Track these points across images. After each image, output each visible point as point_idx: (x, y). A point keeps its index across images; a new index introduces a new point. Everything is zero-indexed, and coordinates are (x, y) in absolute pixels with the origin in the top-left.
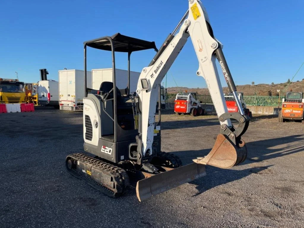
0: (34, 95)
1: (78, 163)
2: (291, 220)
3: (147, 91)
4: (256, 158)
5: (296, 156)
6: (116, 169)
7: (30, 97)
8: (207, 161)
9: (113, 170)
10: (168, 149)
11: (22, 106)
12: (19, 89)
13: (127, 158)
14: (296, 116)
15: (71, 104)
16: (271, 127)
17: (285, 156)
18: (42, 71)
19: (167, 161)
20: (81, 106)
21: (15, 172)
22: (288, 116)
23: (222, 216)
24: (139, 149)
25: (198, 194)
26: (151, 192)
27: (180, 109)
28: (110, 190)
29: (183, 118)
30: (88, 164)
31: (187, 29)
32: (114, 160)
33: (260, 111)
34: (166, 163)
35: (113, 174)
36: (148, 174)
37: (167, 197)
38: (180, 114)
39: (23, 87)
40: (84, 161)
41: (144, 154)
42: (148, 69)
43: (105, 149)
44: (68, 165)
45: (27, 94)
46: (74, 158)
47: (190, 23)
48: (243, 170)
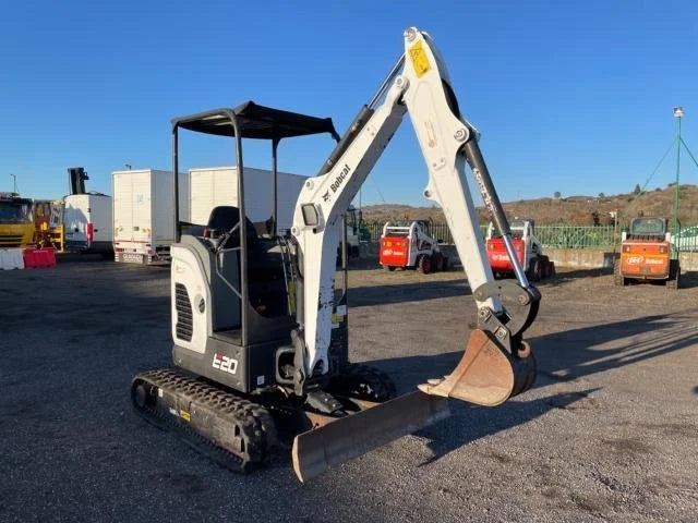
0: (55, 228)
1: (161, 392)
2: (636, 515)
3: (315, 231)
4: (562, 373)
5: (652, 366)
6: (246, 407)
7: (46, 233)
8: (449, 389)
9: (241, 410)
10: (364, 354)
11: (28, 256)
12: (19, 215)
13: (271, 380)
14: (653, 271)
15: (142, 250)
16: (597, 298)
17: (627, 367)
18: (73, 172)
19: (362, 385)
20: (163, 252)
21: (14, 415)
22: (634, 272)
23: (485, 511)
24: (298, 361)
25: (431, 460)
26: (327, 458)
27: (391, 257)
28: (234, 455)
29: (399, 278)
30: (183, 395)
31: (401, 96)
32: (241, 385)
33: (574, 259)
34: (360, 389)
35: (239, 419)
36: (320, 417)
37: (361, 468)
38: (392, 269)
39: (28, 211)
40: (173, 389)
41: (310, 372)
42: (317, 181)
43: (222, 360)
44: (137, 398)
45: (38, 227)
46: (150, 381)
47: (408, 84)
48: (532, 402)
